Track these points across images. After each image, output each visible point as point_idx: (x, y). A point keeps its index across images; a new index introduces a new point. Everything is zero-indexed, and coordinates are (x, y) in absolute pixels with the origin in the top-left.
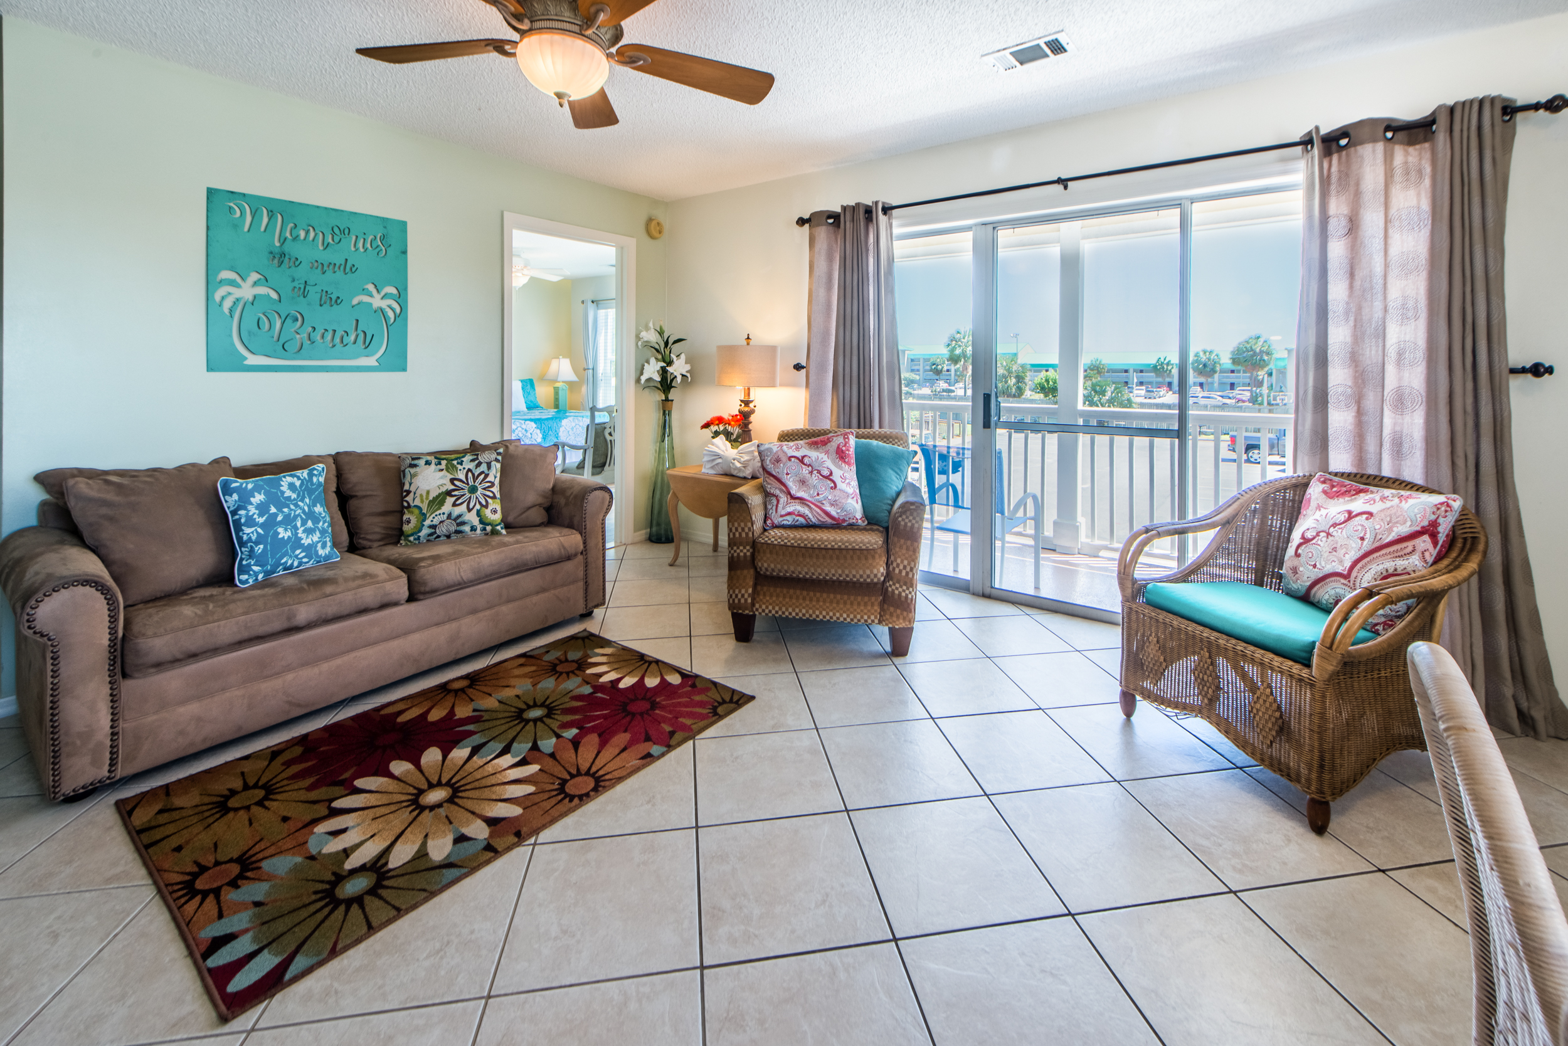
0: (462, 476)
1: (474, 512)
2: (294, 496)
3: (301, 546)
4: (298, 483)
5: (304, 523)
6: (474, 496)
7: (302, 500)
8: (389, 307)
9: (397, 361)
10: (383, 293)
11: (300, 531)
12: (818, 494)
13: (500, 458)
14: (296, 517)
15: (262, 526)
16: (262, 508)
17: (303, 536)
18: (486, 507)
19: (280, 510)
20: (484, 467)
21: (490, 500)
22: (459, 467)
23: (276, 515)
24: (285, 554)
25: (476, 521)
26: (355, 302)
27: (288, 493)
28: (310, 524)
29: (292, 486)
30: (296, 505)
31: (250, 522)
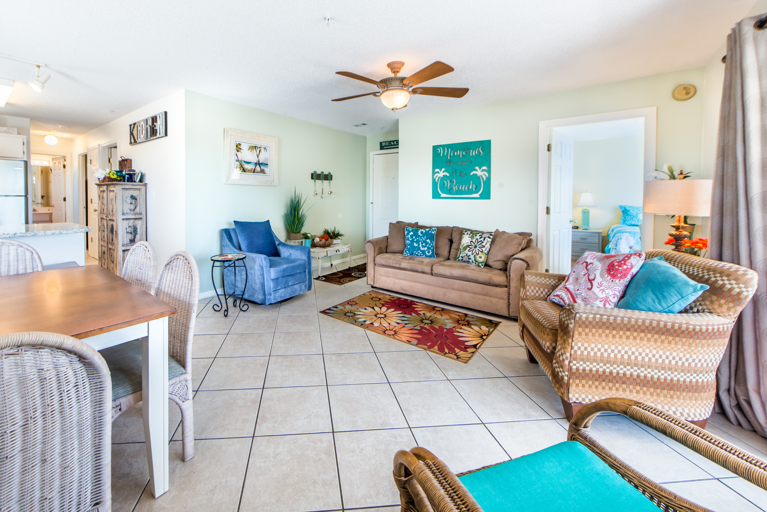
0: (474, 241)
1: (473, 255)
2: (421, 235)
3: (420, 250)
4: (424, 232)
5: (422, 243)
6: (475, 249)
7: (424, 237)
8: (484, 174)
9: (486, 195)
10: (481, 169)
11: (420, 245)
12: (578, 290)
13: (492, 237)
14: (420, 241)
15: (410, 241)
16: (412, 236)
17: (421, 247)
18: (478, 254)
19: (416, 238)
20: (482, 239)
21: (480, 253)
22: (475, 237)
23: (414, 239)
24: (415, 251)
25: (473, 259)
26: (472, 174)
27: (420, 234)
28: (424, 244)
29: (422, 233)
30: (421, 238)
31: (408, 239)
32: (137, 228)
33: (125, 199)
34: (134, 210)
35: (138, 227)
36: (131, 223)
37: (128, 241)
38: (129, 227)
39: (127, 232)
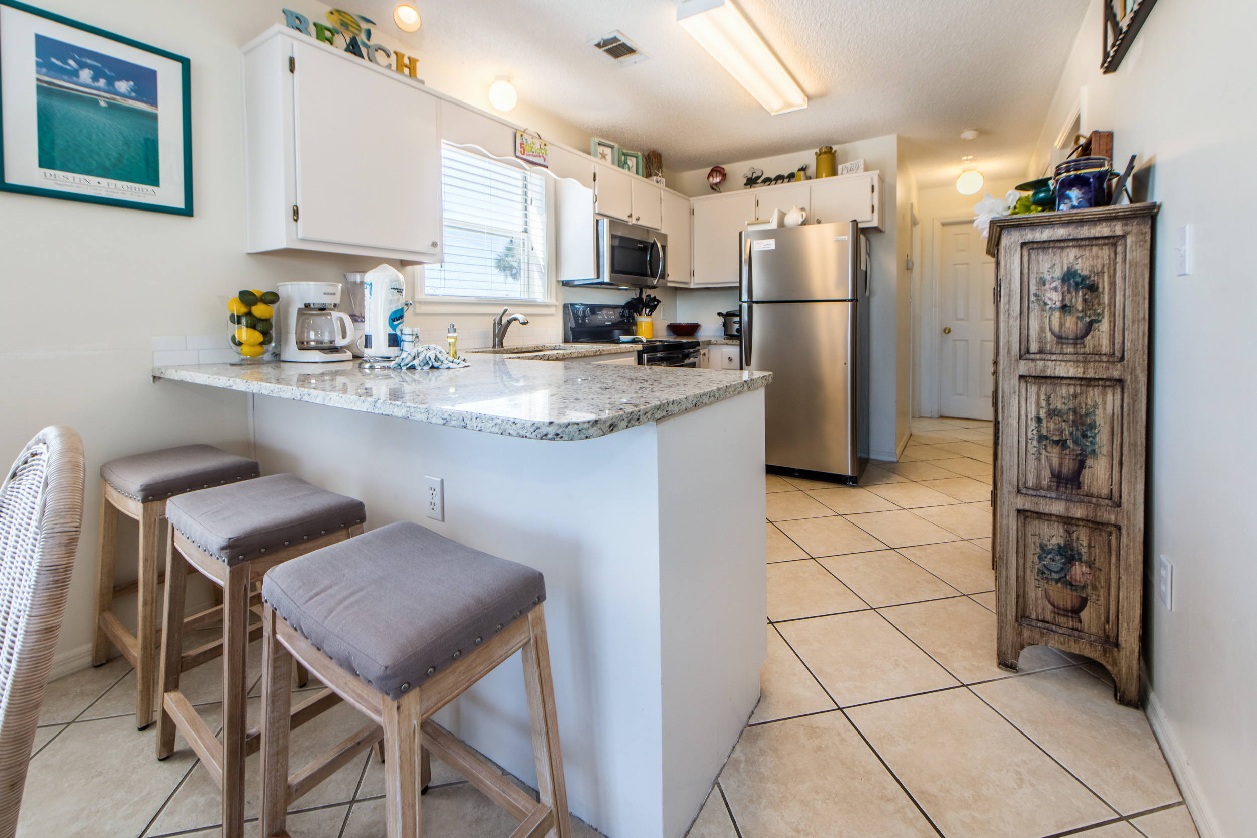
32: (1092, 426)
33: (1033, 289)
34: (1079, 339)
35: (1101, 418)
36: (1062, 396)
37: (1046, 474)
38: (1053, 413)
39: (1041, 438)
